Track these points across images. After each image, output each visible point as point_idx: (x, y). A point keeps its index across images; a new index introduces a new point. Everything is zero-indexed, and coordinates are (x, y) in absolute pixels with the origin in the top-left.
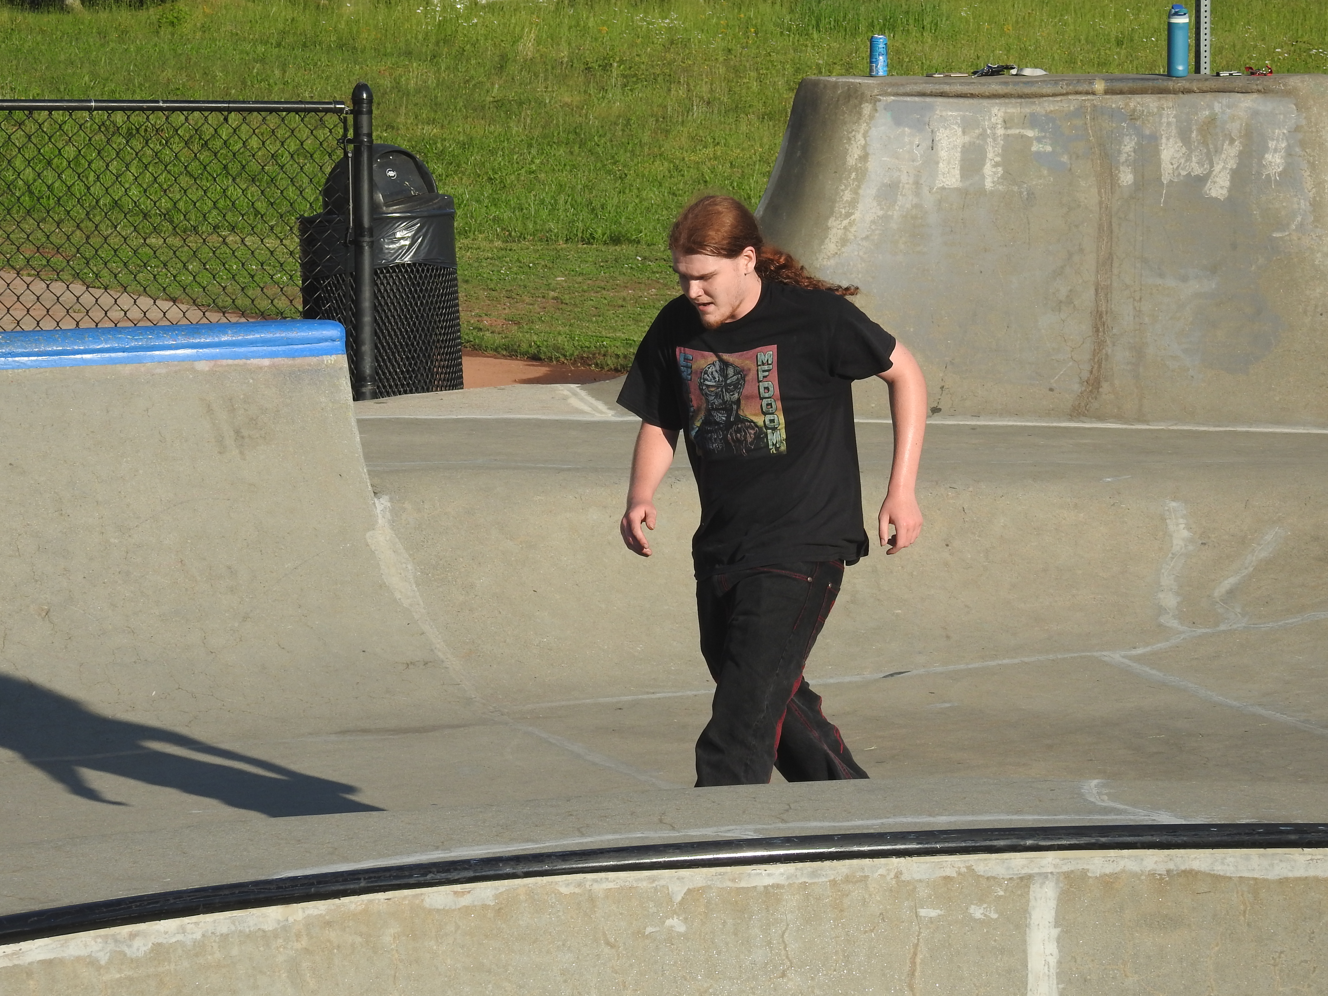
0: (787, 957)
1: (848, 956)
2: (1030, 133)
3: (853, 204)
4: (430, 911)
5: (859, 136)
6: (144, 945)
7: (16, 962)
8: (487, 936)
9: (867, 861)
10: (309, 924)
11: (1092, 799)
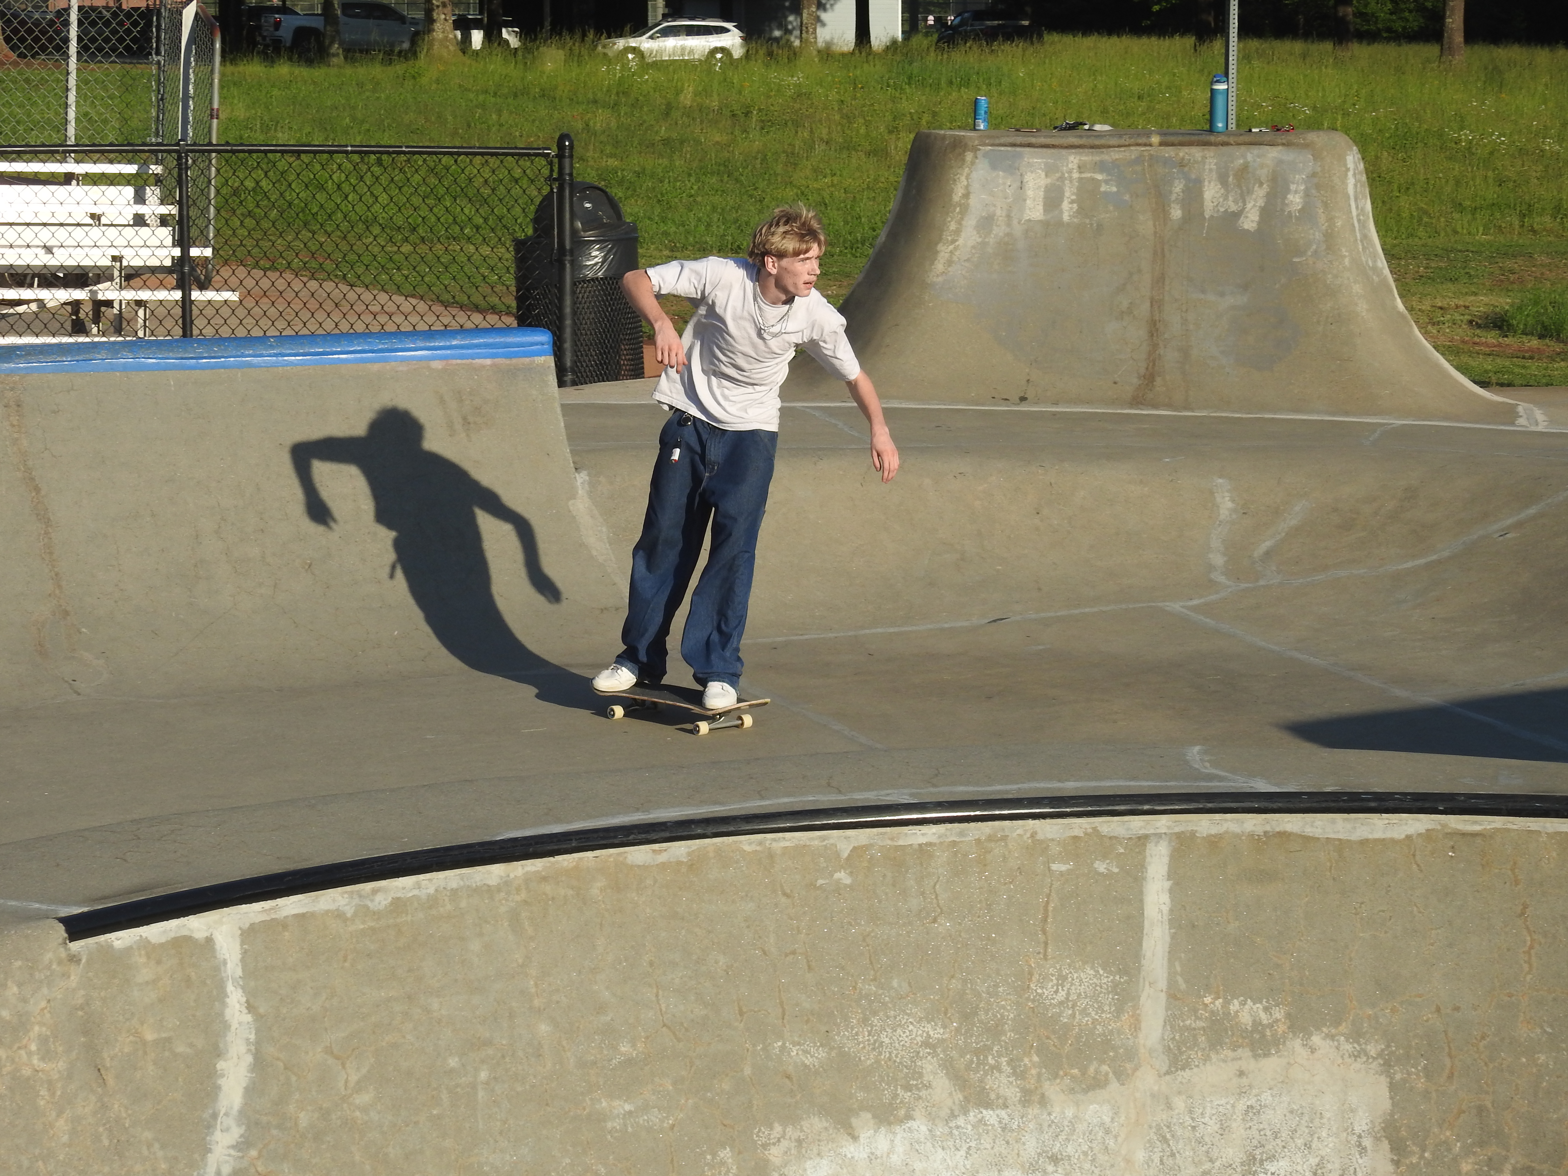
0: (938, 906)
1: (990, 905)
2: (1099, 177)
3: (958, 232)
4: (632, 867)
5: (963, 178)
6: (385, 899)
7: (273, 916)
8: (681, 889)
9: (1007, 823)
10: (528, 879)
11: (1197, 766)
